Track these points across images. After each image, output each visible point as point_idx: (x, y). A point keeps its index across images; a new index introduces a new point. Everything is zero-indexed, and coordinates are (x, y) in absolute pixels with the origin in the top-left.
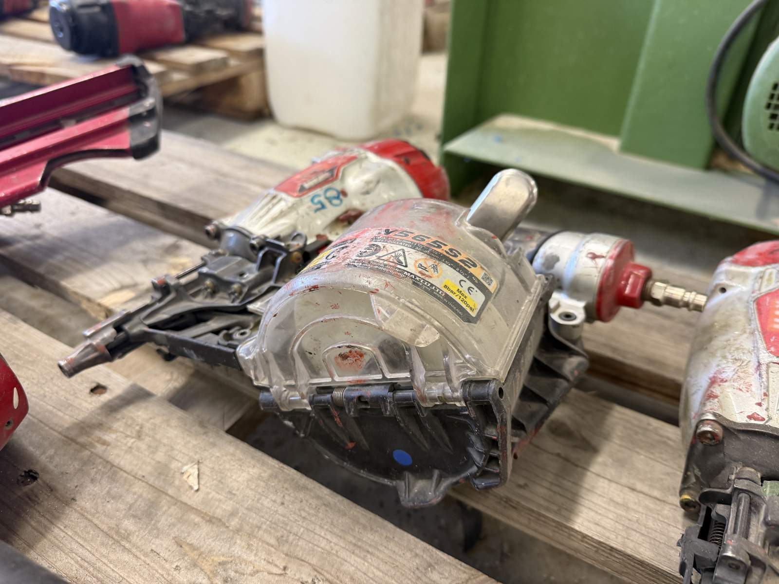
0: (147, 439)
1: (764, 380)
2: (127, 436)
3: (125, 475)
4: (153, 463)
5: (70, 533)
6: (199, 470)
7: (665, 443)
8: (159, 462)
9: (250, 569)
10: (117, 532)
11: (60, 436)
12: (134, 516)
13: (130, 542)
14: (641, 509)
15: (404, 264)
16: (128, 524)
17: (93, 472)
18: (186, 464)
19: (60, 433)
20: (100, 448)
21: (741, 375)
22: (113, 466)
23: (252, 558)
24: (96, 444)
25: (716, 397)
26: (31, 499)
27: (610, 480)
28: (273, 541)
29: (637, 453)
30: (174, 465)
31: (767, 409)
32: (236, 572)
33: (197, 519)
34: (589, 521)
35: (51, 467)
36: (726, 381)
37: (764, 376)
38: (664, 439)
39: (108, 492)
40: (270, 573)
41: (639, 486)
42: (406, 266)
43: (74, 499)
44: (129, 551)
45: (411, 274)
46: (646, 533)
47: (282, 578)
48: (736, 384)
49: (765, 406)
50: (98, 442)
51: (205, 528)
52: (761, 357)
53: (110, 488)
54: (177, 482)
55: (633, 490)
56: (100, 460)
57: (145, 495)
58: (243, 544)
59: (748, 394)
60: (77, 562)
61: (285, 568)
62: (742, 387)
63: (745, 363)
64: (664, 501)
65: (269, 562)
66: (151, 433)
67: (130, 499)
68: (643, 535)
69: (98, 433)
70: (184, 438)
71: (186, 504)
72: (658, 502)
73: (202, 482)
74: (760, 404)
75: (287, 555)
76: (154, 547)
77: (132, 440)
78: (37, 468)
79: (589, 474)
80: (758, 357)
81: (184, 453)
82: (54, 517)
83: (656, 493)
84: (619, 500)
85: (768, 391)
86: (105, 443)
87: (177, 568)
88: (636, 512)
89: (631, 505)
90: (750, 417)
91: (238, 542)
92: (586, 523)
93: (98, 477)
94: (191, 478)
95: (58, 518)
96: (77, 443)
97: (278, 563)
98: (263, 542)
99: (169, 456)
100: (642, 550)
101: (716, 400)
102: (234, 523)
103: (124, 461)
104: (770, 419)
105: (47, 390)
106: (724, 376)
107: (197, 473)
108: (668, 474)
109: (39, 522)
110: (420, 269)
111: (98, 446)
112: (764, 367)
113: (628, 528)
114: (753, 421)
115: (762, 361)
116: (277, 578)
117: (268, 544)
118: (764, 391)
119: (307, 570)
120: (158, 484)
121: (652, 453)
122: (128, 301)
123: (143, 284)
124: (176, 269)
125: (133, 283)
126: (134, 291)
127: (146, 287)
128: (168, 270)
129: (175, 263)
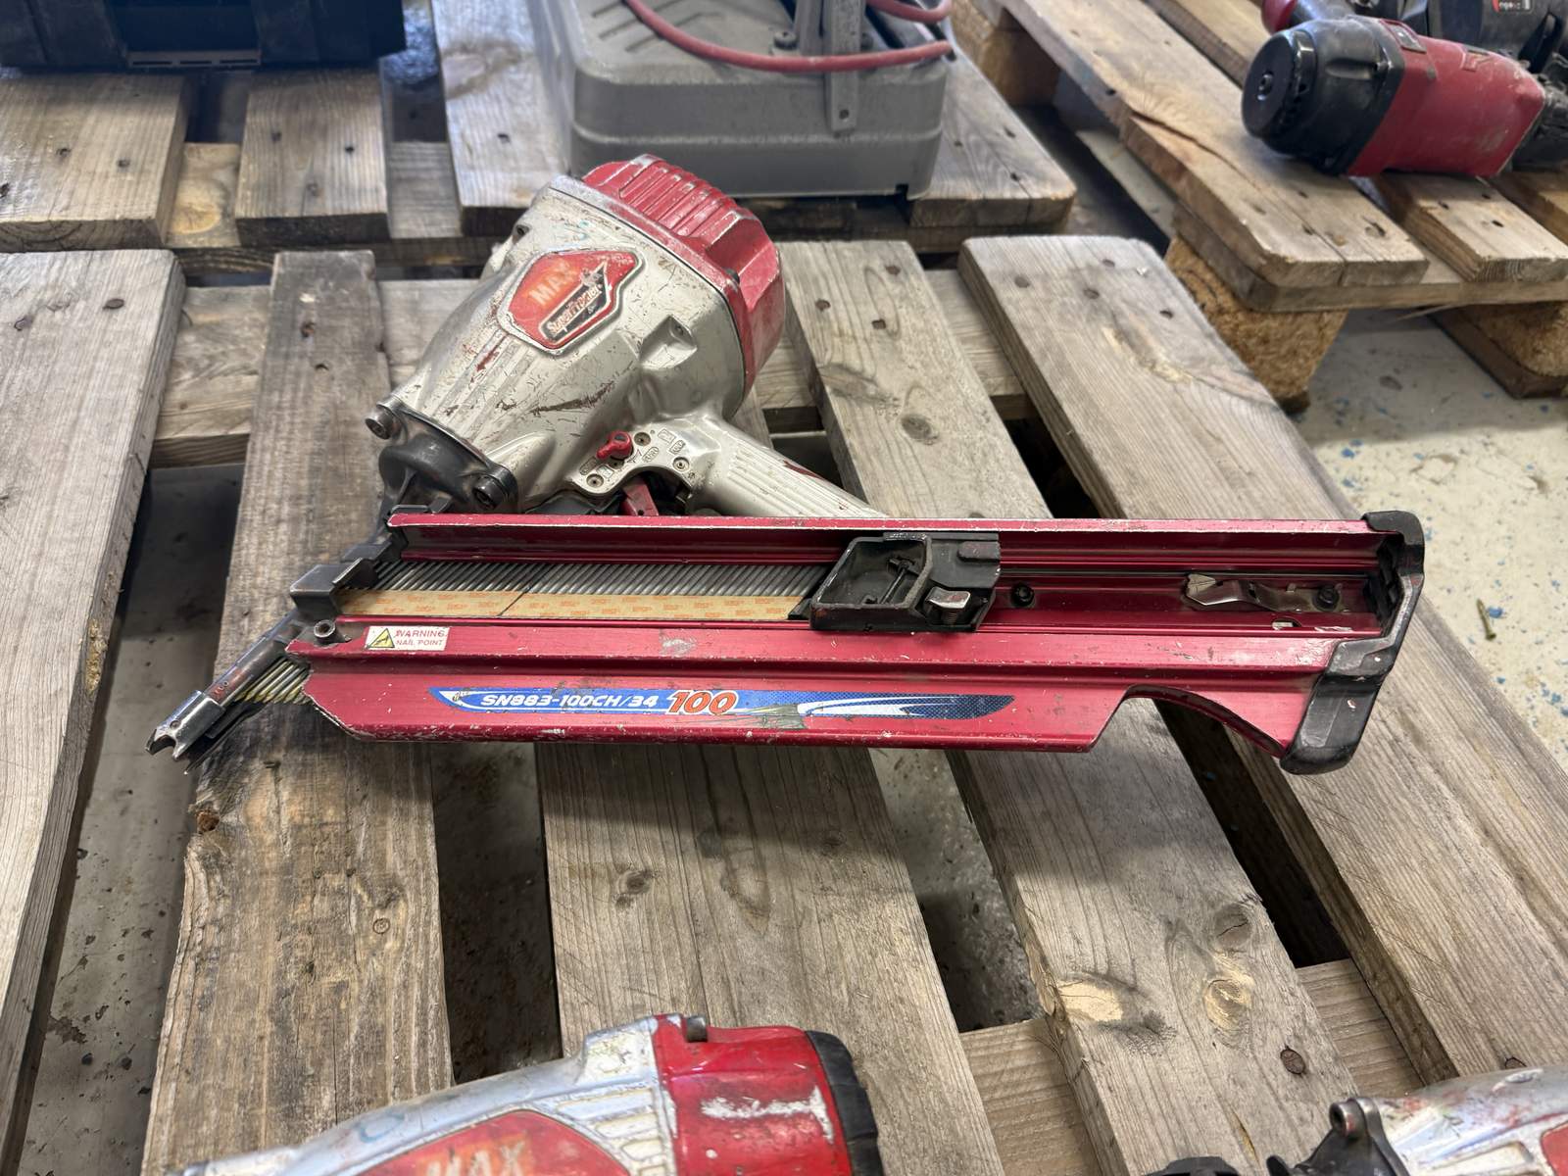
122: (1104, 1027)
123: (1145, 996)
124: (1217, 994)
125: (1130, 979)
126: (1123, 1005)
127: (1146, 1011)
128: (1203, 985)
129: (1221, 973)
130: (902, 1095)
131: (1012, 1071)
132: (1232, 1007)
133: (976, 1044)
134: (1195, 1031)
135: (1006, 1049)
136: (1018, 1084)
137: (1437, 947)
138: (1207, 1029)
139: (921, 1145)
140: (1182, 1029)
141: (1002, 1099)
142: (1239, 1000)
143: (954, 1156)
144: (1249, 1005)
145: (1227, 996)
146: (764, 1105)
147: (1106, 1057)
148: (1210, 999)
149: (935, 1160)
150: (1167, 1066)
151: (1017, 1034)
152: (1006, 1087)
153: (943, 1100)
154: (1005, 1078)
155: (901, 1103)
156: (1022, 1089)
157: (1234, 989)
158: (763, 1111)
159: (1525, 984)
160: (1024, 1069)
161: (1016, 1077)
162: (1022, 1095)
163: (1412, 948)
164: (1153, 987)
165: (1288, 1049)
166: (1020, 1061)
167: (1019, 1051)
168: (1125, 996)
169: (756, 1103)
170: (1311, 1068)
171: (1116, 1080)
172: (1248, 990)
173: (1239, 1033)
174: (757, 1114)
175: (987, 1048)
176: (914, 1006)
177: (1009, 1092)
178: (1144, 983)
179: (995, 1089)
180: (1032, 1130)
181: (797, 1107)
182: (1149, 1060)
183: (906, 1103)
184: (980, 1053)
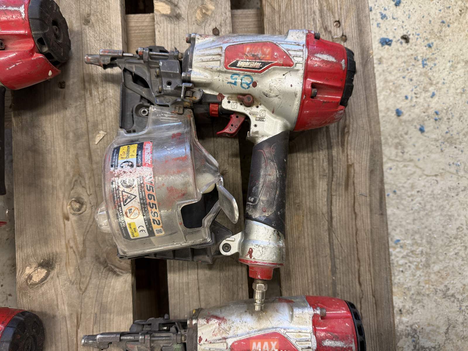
0: (102, 107)
1: (218, 341)
2: (99, 98)
3: (85, 115)
4: (96, 119)
5: (57, 121)
6: (103, 137)
7: (234, 294)
8: (97, 120)
9: (83, 185)
10: (67, 135)
11: (82, 75)
12: (75, 134)
13: (67, 141)
14: (190, 294)
15: (125, 204)
16: (71, 135)
17: (79, 103)
18: (103, 131)
19: (83, 74)
20: (88, 95)
21: (221, 331)
22: (85, 107)
23: (87, 182)
24: (88, 91)
25: (208, 322)
26: (57, 95)
27: (198, 279)
28: (97, 183)
29: (220, 285)
30: (100, 127)
31: (204, 344)
32: (80, 181)
33: (87, 154)
34: (174, 279)
35: (71, 87)
36: (219, 325)
37: (219, 341)
38: (236, 293)
39: (76, 117)
40: (86, 191)
41: (202, 291)
42: (124, 205)
43: (66, 109)
44: (64, 145)
45: (122, 210)
46: (181, 298)
47: (87, 196)
48: (217, 329)
49: (205, 343)
50: (90, 91)
51: (86, 159)
52: (229, 339)
53: (78, 116)
54: (95, 134)
55: (199, 289)
56: (84, 100)
57: (83, 129)
58: (90, 175)
59: (211, 335)
60: (51, 133)
61: (91, 194)
62: (215, 332)
63: (227, 332)
64: (200, 301)
65: (89, 188)
66: (106, 104)
67: (79, 126)
68: (179, 298)
69: (92, 86)
70: (112, 118)
71: (89, 145)
72: (198, 299)
73: (101, 142)
74: (206, 340)
75: (95, 191)
76: (70, 150)
77: (98, 102)
78: (67, 84)
79: (196, 270)
80: (230, 337)
81: (106, 125)
82: (57, 110)
83: (202, 298)
84: (190, 286)
85: (213, 343)
86: (91, 94)
87: (69, 163)
88: (189, 293)
89: (190, 291)
90: (200, 337)
91: (89, 173)
92: (172, 278)
93: (78, 107)
94: (98, 138)
95: (58, 111)
96: (84, 85)
97: (91, 191)
98: (94, 181)
99: (102, 121)
100: (172, 300)
101: (206, 323)
102: (95, 166)
103: (89, 108)
104: (201, 345)
105: (96, 45)
106: (222, 324)
107: (101, 138)
108: (216, 299)
109: (53, 108)
110: (128, 211)
111: (88, 93)
112: (224, 341)
113: (179, 292)
114: (198, 338)
115: (227, 340)
116: (87, 195)
117: (95, 183)
118: (212, 342)
119: (95, 201)
120: (90, 129)
121: (224, 291)
122: (163, 15)
123: (179, 8)
124: (201, 10)
125: (176, 3)
126: (171, 9)
127: (178, 12)
128: (198, 7)
129: (205, 5)
130: (99, 26)
131: (143, 26)
132: (204, 15)
133: (135, 18)
134: (189, 20)
135: (143, 20)
136: (143, 30)
137: (280, 6)
138: (194, 19)
139: (101, 38)
140: (186, 19)
141: (138, 33)
142: (207, 13)
143: (109, 42)
144: (210, 15)
145: (204, 11)
146: (7, 7)
147: (161, 23)
148: (198, 11)
149: (104, 42)
150: (177, 28)
151: (147, 17)
152: (140, 30)
153: (110, 28)
154: (140, 28)
155: (98, 27)
156: (144, 31)
157: (207, 10)
158: (6, 8)
159: (301, 21)
160: (146, 26)
161: (143, 28)
162: (143, 33)
163: (271, 5)
164: (182, 6)
165: (216, 28)
166: (145, 24)
167: (147, 21)
168: (173, 7)
169: (5, 6)
170: (220, 34)
171: (161, 30)
172: (211, 10)
173: (203, 22)
174: (4, 9)
175: (138, 19)
176: (109, 2)
177: (140, 31)
178: (180, 5)
179: (136, 30)
180: (143, 41)
181: (16, 9)
182: (173, 26)
183: (100, 28)
184: (135, 20)
